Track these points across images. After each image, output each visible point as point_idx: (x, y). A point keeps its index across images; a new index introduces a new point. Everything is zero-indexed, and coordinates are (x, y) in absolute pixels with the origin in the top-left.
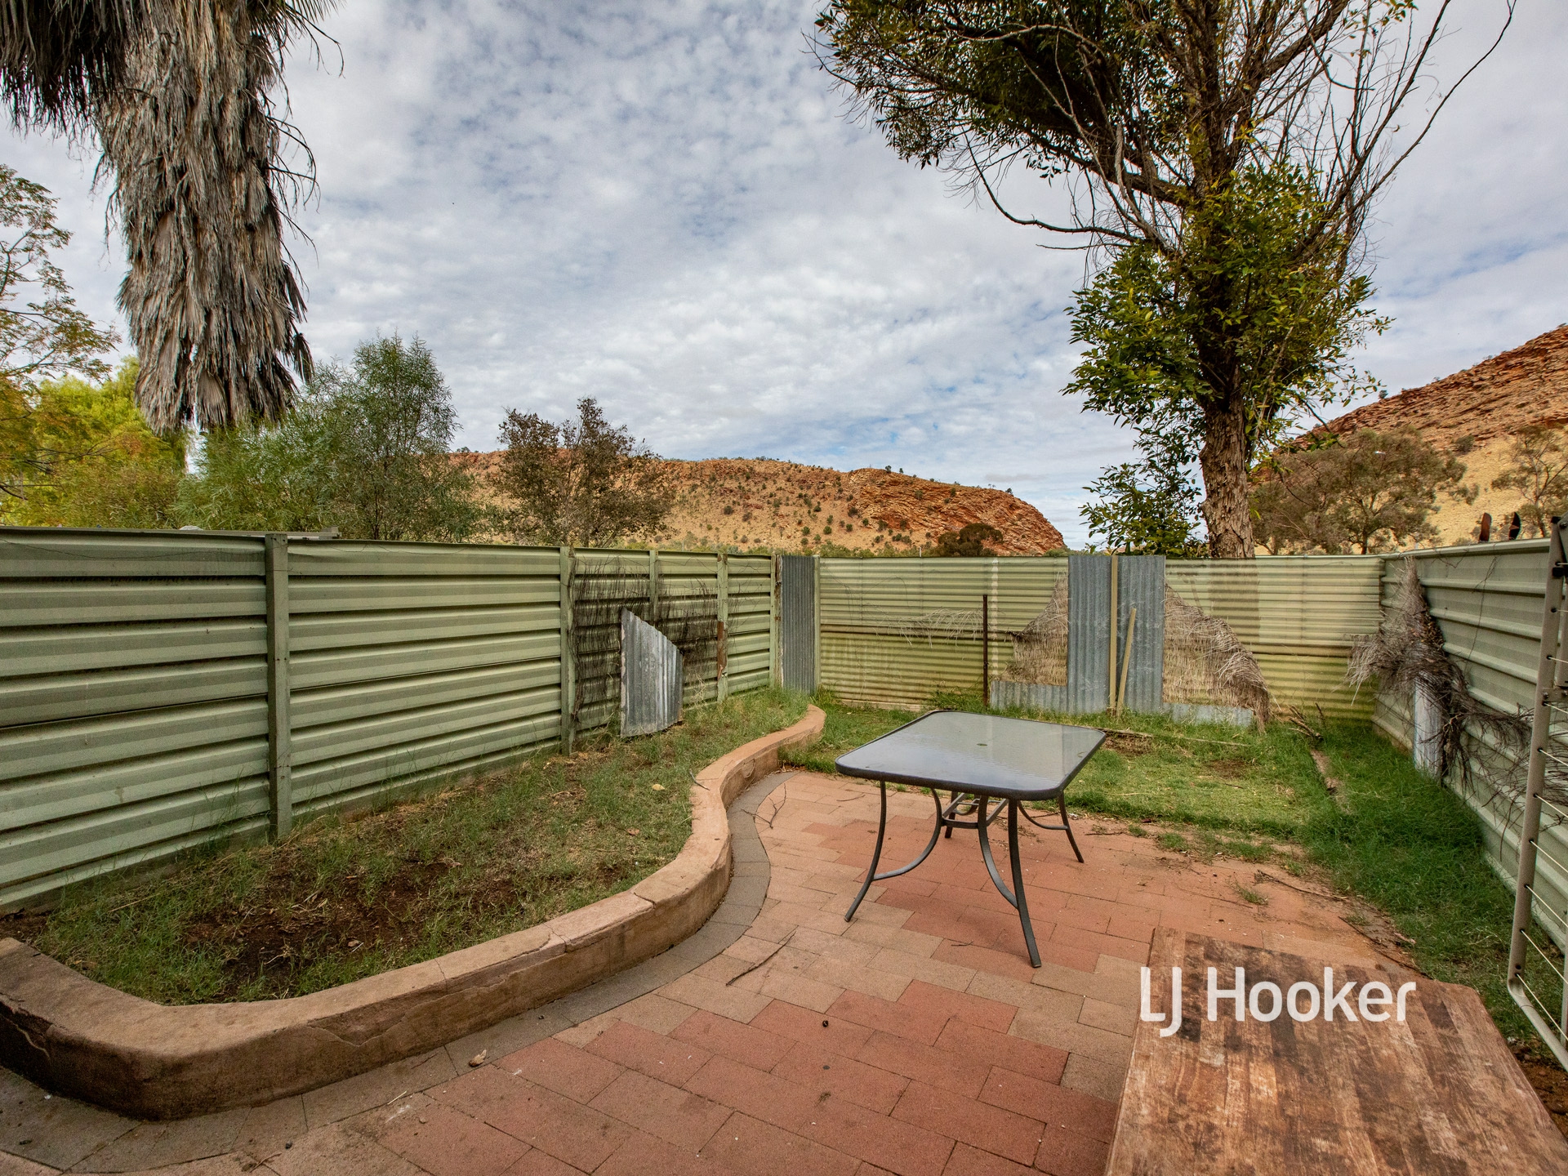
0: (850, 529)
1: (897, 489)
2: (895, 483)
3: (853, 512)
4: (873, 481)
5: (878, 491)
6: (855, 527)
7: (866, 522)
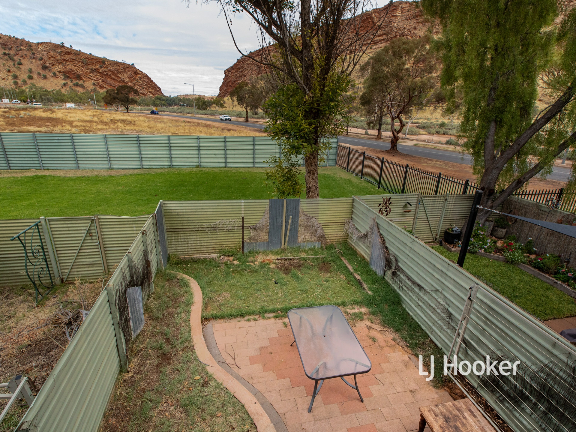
0: (45, 77)
1: (71, 57)
2: (69, 53)
3: (45, 68)
4: (55, 50)
5: (59, 57)
6: (48, 76)
7: (55, 75)
